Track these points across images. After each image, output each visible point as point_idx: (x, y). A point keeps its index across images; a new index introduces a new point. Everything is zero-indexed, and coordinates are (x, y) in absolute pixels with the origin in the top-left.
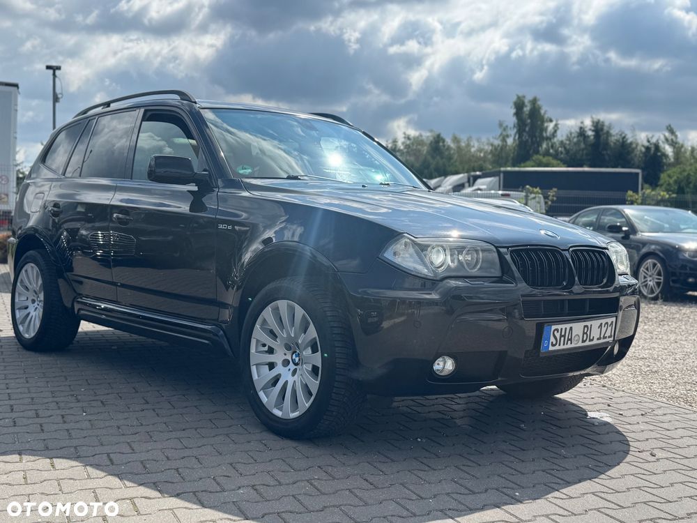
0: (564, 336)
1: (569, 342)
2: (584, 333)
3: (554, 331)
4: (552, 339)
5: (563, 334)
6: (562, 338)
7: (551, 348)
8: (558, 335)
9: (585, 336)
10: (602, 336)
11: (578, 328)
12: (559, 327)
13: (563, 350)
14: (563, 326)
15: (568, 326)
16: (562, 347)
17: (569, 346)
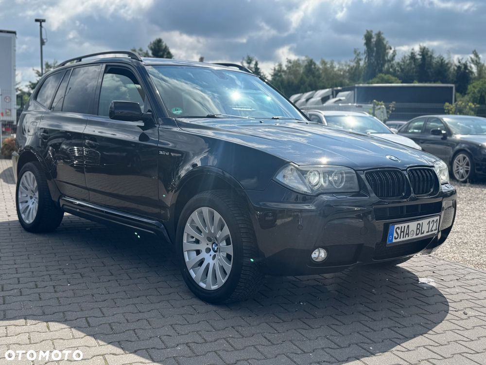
0: (404, 232)
1: (407, 236)
2: (417, 229)
3: (396, 229)
4: (395, 235)
5: (403, 230)
6: (402, 233)
7: (394, 241)
8: (399, 231)
9: (418, 230)
10: (430, 230)
11: (413, 225)
12: (400, 226)
13: (403, 241)
14: (403, 225)
15: (406, 225)
16: (402, 239)
17: (407, 238)
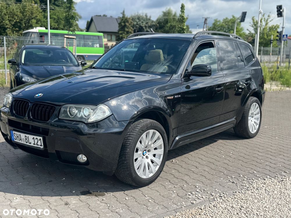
2: (26, 139)
6: (18, 138)
7: (15, 140)
8: (16, 136)
10: (36, 143)
16: (18, 141)
17: (20, 142)
